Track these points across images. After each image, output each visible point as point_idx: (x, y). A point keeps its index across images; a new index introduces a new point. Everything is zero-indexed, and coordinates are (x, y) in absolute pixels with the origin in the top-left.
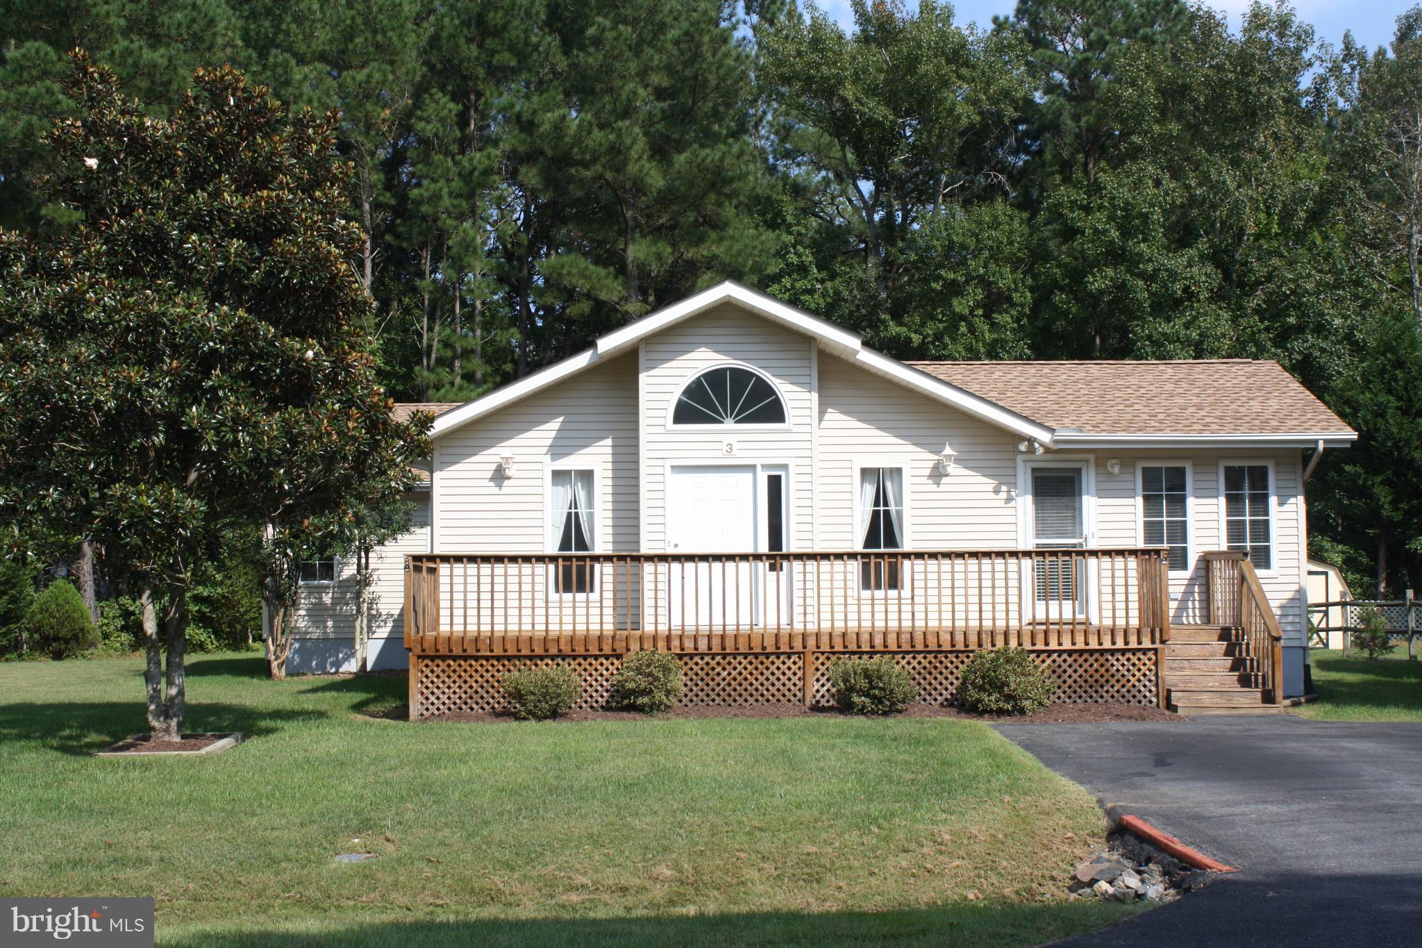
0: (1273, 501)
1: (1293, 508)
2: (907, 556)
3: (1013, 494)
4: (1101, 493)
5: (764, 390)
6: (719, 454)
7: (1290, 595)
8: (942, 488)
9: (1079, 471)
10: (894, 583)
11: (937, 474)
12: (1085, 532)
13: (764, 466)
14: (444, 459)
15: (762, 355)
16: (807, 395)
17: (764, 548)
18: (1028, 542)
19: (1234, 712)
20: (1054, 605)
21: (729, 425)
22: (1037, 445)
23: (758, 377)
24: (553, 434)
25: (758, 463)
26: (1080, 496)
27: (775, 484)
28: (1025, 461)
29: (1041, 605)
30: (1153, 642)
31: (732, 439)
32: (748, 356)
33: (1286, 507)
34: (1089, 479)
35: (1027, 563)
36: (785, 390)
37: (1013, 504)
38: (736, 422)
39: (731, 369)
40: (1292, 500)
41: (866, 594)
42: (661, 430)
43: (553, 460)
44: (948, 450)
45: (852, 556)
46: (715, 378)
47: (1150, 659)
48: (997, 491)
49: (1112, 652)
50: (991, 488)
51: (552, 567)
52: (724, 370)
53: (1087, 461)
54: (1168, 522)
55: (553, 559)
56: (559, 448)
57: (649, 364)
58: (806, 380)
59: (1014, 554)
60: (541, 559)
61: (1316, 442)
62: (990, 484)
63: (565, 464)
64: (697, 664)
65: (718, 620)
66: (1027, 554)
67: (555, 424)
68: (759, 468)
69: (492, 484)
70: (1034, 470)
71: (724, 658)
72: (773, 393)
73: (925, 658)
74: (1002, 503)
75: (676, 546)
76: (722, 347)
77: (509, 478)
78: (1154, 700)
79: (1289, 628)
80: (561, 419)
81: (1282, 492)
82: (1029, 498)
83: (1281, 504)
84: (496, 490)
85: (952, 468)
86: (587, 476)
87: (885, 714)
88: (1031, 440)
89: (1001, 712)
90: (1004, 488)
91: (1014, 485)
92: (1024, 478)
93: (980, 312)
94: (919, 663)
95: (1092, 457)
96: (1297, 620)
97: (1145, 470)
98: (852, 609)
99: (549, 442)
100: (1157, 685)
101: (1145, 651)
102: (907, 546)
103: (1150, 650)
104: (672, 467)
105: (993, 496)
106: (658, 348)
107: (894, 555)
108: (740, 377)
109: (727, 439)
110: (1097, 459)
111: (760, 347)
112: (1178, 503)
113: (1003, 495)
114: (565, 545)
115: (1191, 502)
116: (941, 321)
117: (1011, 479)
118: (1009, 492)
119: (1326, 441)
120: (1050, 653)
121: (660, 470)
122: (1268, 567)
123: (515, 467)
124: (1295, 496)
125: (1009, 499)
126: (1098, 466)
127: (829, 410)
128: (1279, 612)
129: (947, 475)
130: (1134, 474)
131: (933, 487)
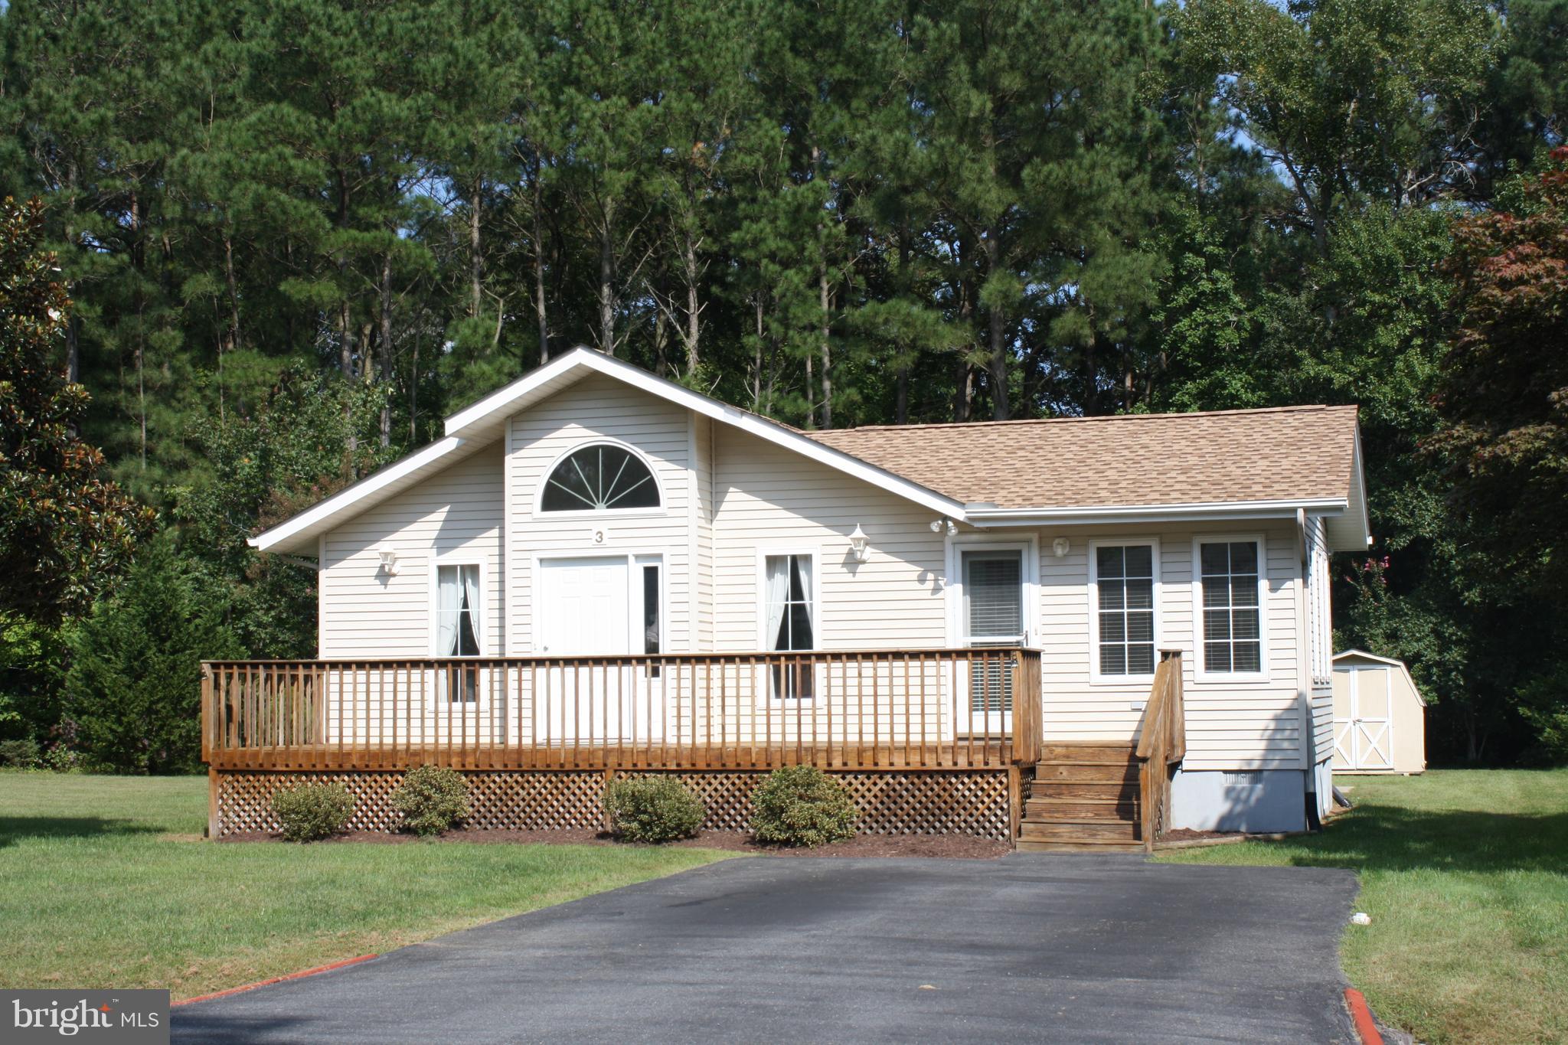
0: (1263, 585)
1: (1290, 593)
2: (821, 657)
3: (941, 583)
4: (1045, 580)
5: (638, 469)
6: (589, 544)
7: (1283, 705)
8: (858, 577)
9: (1019, 553)
10: (806, 689)
11: (852, 562)
12: (1026, 626)
13: (637, 557)
14: (331, 555)
15: (633, 430)
16: (684, 474)
17: (640, 651)
18: (961, 640)
19: (1085, 850)
21: (601, 510)
22: (950, 524)
23: (633, 457)
24: (439, 526)
25: (632, 553)
26: (1019, 583)
27: (651, 576)
28: (953, 544)
29: (979, 717)
30: (1003, 763)
31: (603, 526)
32: (621, 430)
33: (1280, 594)
34: (1031, 563)
35: (963, 665)
36: (659, 468)
37: (940, 595)
38: (608, 507)
39: (603, 447)
40: (1288, 584)
41: (776, 703)
42: (527, 518)
43: (439, 554)
44: (858, 533)
45: (760, 658)
46: (586, 456)
47: (1001, 783)
48: (922, 580)
50: (915, 576)
51: (443, 673)
52: (596, 448)
53: (1029, 541)
54: (1129, 614)
55: (442, 664)
56: (445, 541)
57: (516, 444)
58: (682, 455)
59: (946, 654)
60: (429, 664)
61: (1294, 510)
62: (914, 571)
63: (457, 557)
66: (961, 654)
67: (441, 514)
68: (631, 559)
69: (377, 582)
70: (965, 554)
72: (648, 472)
73: (727, 778)
74: (928, 595)
75: (546, 649)
76: (595, 422)
77: (394, 575)
78: (1006, 832)
79: (1286, 745)
80: (447, 508)
81: (1274, 574)
82: (959, 587)
83: (1273, 589)
84: (381, 589)
85: (869, 553)
86: (473, 570)
87: (658, 842)
88: (945, 518)
89: (786, 843)
90: (930, 576)
91: (940, 572)
92: (953, 563)
95: (1035, 536)
96: (1296, 735)
97: (1101, 551)
99: (434, 534)
100: (1008, 814)
101: (994, 773)
102: (818, 646)
103: (1001, 771)
104: (541, 560)
105: (917, 585)
106: (526, 426)
107: (807, 657)
108: (614, 455)
109: (597, 526)
110: (1041, 538)
111: (633, 420)
112: (1143, 591)
113: (930, 585)
114: (457, 649)
115: (1158, 588)
117: (938, 566)
118: (936, 580)
119: (1306, 510)
121: (525, 564)
122: (1258, 669)
123: (399, 563)
124: (1292, 579)
125: (937, 589)
126: (1041, 548)
127: (731, 489)
128: (1272, 725)
129: (864, 562)
130: (1086, 555)
131: (849, 577)
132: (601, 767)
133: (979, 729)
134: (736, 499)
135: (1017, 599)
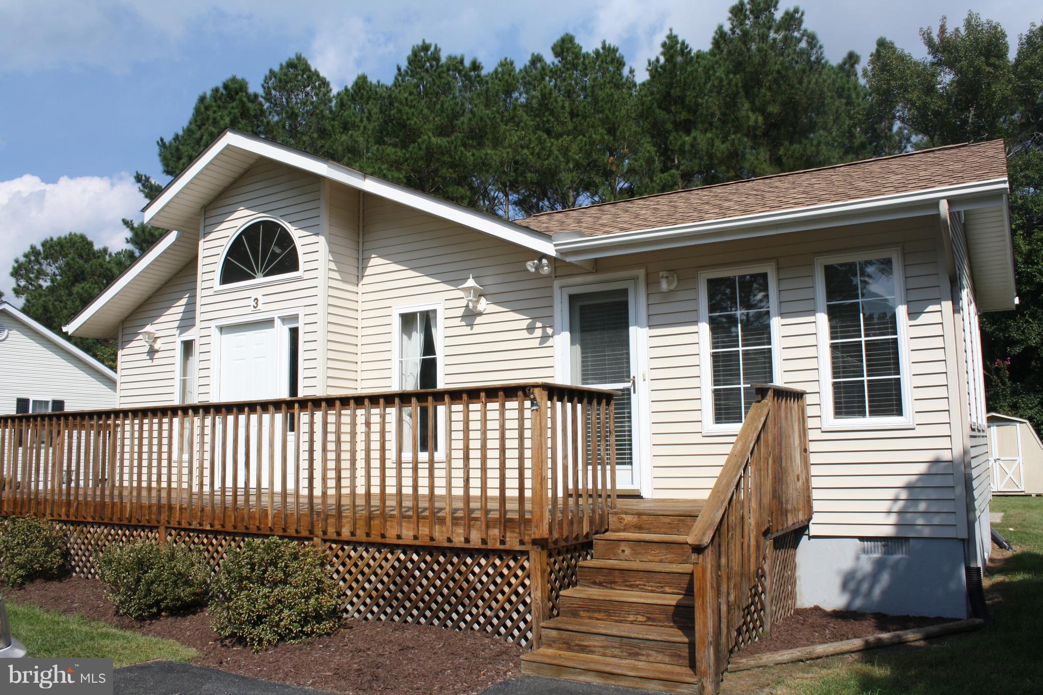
0: (901, 311)
3: (549, 331)
4: (653, 320)
5: (286, 240)
6: (249, 310)
8: (476, 329)
9: (625, 292)
11: (470, 316)
12: (633, 373)
13: (285, 319)
14: (125, 338)
16: (314, 239)
21: (260, 280)
22: (544, 261)
24: (184, 309)
26: (627, 327)
27: (294, 337)
28: (561, 287)
30: (522, 542)
31: (259, 294)
32: (274, 206)
33: (923, 319)
34: (638, 305)
36: (298, 235)
37: (549, 343)
38: (265, 276)
39: (262, 223)
40: (934, 307)
42: (210, 292)
43: (182, 332)
44: (472, 284)
46: (250, 232)
48: (531, 329)
50: (525, 324)
52: (257, 224)
53: (635, 279)
54: (745, 353)
56: (185, 322)
58: (316, 221)
61: (935, 203)
62: (523, 319)
67: (185, 300)
68: (278, 322)
69: (148, 357)
70: (572, 298)
72: (292, 241)
74: (537, 343)
77: (157, 351)
80: (187, 294)
81: (914, 295)
82: (566, 335)
83: (913, 314)
84: (150, 363)
85: (483, 305)
88: (538, 256)
90: (539, 325)
91: (548, 320)
92: (561, 310)
95: (640, 268)
97: (711, 283)
99: (180, 317)
104: (222, 329)
105: (525, 334)
109: (254, 294)
110: (647, 276)
112: (759, 326)
113: (538, 333)
115: (776, 324)
117: (546, 312)
118: (544, 328)
119: (951, 201)
121: (209, 332)
122: (899, 412)
124: (938, 301)
125: (545, 338)
126: (648, 285)
127: (373, 256)
128: (904, 495)
129: (480, 314)
130: (695, 289)
131: (467, 330)
134: (376, 262)
135: (625, 343)
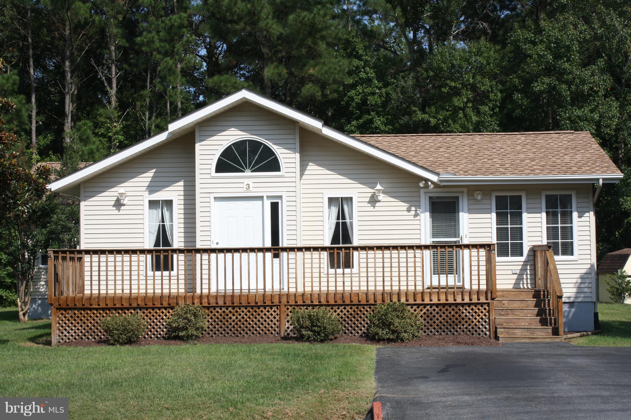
0: (575, 215)
1: (587, 219)
2: (356, 248)
3: (418, 212)
4: (470, 211)
5: (269, 152)
6: (242, 190)
7: (584, 271)
8: (376, 209)
9: (457, 198)
10: (348, 264)
11: (373, 201)
12: (461, 234)
13: (268, 197)
14: (87, 194)
15: (266, 132)
16: (293, 155)
17: (268, 244)
18: (428, 240)
19: (533, 341)
20: (443, 277)
21: (248, 173)
22: (430, 183)
23: (265, 145)
24: (149, 179)
25: (265, 195)
26: (458, 213)
27: (275, 207)
28: (425, 193)
29: (435, 278)
30: (487, 299)
31: (249, 181)
32: (259, 132)
33: (583, 219)
34: (464, 203)
35: (427, 253)
36: (280, 152)
37: (418, 218)
38: (252, 172)
39: (249, 140)
40: (587, 214)
41: (332, 271)
42: (208, 176)
43: (150, 194)
44: (379, 187)
45: (324, 249)
46: (239, 145)
47: (485, 309)
48: (409, 210)
49: (463, 305)
50: (405, 208)
51: (149, 257)
52: (245, 141)
53: (462, 192)
54: (511, 228)
55: (150, 251)
56: (152, 188)
57: (202, 138)
58: (293, 146)
59: (419, 247)
60: (142, 252)
61: (598, 180)
62: (404, 206)
63: (156, 196)
64: (218, 312)
65: (237, 287)
66: (427, 247)
67: (150, 174)
68: (265, 198)
69: (114, 208)
70: (430, 198)
71: (233, 309)
72: (274, 154)
73: (351, 308)
74: (412, 218)
75: (217, 243)
76: (244, 128)
77: (124, 205)
78: (488, 333)
79: (586, 290)
80: (154, 170)
81: (580, 210)
82: (428, 214)
83: (580, 217)
84: (117, 212)
85: (381, 197)
86: (169, 203)
87: (322, 341)
88: (426, 180)
89: (389, 340)
90: (413, 208)
91: (418, 206)
92: (425, 202)
93: (470, 105)
94: (348, 311)
95: (465, 190)
96: (590, 286)
97: (497, 197)
98: (324, 280)
99: (147, 184)
100: (489, 324)
101: (482, 304)
102: (356, 242)
103: (485, 303)
104: (215, 198)
105: (406, 213)
106: (207, 129)
107: (348, 248)
108: (255, 145)
109: (246, 181)
110: (468, 192)
111: (266, 128)
112: (517, 218)
113: (413, 213)
114: (157, 244)
115: (525, 216)
116: (448, 110)
117: (417, 204)
118: (416, 211)
119: (604, 179)
120: (425, 305)
121: (208, 200)
122: (572, 254)
123: (127, 198)
124: (589, 212)
125: (416, 215)
126: (468, 195)
127: (310, 164)
128: (579, 281)
129: (379, 201)
130: (491, 200)
131: (371, 209)
132: (278, 304)
133: (435, 283)
134: (312, 168)
135: (456, 221)
